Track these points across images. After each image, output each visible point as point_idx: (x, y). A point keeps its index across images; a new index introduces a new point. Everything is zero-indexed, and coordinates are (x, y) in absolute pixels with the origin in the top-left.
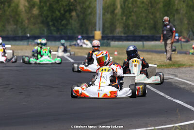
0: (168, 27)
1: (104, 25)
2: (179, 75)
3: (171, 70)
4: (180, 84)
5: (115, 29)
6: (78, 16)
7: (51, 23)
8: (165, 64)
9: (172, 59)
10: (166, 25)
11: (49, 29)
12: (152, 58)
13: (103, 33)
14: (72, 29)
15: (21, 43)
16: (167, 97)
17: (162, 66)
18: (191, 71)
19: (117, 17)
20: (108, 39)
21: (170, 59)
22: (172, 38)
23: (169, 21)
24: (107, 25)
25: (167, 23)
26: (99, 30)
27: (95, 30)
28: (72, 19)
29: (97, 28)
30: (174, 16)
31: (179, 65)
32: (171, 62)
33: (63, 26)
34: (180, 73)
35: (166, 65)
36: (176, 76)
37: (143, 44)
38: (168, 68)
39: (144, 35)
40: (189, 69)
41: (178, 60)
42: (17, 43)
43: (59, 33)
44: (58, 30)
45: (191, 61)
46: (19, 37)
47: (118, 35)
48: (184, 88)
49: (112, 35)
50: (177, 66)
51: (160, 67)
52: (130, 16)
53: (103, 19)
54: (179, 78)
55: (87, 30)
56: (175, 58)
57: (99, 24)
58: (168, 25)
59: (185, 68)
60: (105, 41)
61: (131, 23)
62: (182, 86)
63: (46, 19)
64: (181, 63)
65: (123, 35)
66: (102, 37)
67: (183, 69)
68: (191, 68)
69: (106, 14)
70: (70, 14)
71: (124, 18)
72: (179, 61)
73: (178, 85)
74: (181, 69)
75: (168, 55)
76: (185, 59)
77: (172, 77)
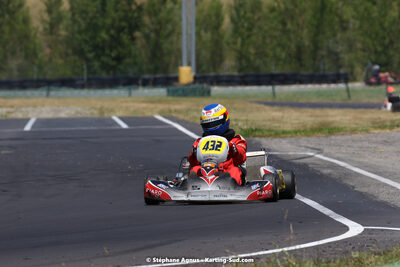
2: (326, 150)
4: (324, 168)
5: (222, 60)
6: (147, 37)
8: (302, 129)
12: (283, 117)
13: (198, 68)
14: (135, 64)
15: (36, 93)
17: (296, 132)
18: (353, 141)
24: (206, 54)
26: (189, 64)
27: (182, 65)
28: (134, 44)
31: (332, 130)
33: (115, 59)
34: (330, 145)
35: (304, 131)
36: (320, 151)
38: (308, 136)
39: (277, 72)
40: (349, 137)
41: (330, 119)
42: (29, 93)
43: (111, 73)
44: (105, 67)
45: (357, 121)
46: (32, 81)
47: (227, 73)
48: (330, 174)
49: (212, 74)
50: (327, 131)
51: (294, 134)
52: (249, 36)
53: (197, 44)
54: (326, 155)
57: (189, 53)
59: (343, 135)
61: (252, 51)
62: (326, 171)
65: (236, 73)
66: (195, 78)
67: (339, 137)
68: (353, 136)
69: (202, 33)
71: (239, 41)
72: (333, 122)
73: (319, 169)
74: (333, 137)
76: (348, 118)
77: (311, 154)
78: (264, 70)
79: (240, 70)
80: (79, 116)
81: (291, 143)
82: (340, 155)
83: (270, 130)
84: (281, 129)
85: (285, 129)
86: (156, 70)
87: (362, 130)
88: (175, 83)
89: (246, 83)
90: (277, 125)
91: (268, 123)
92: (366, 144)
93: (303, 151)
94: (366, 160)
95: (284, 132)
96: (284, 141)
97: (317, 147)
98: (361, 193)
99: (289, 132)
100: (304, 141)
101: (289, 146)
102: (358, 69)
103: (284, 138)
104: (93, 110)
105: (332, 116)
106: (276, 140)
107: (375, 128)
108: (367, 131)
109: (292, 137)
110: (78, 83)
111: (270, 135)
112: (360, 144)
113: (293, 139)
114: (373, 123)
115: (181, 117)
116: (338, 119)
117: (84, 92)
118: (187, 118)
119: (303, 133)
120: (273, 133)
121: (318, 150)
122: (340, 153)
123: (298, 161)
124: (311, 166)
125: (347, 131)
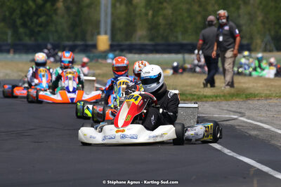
0: (227, 28)
1: (113, 25)
2: (247, 113)
3: (234, 105)
4: (250, 130)
5: (135, 31)
6: (68, 9)
7: (19, 22)
8: (222, 94)
9: (235, 85)
11: (15, 32)
13: (113, 38)
14: (57, 31)
16: (226, 151)
17: (216, 97)
18: (269, 105)
19: (138, 11)
20: (122, 50)
21: (231, 84)
22: (234, 48)
23: (227, 18)
24: (120, 25)
25: (224, 21)
26: (106, 33)
27: (99, 33)
28: (56, 14)
29: (102, 30)
30: (238, 8)
31: (248, 96)
32: (233, 90)
33: (41, 26)
34: (250, 109)
35: (223, 96)
36: (242, 115)
37: (184, 58)
38: (226, 100)
39: (185, 42)
40: (265, 102)
41: (245, 86)
43: (33, 39)
44: (32, 34)
45: (269, 88)
47: (138, 42)
48: (257, 135)
49: (128, 43)
50: (244, 96)
51: (215, 99)
53: (112, 14)
54: (248, 118)
55: (84, 34)
56: (240, 83)
57: (106, 22)
58: (225, 24)
59: (258, 100)
60: (117, 53)
61: (161, 20)
62: (253, 133)
63: (11, 14)
64: (252, 91)
65: (147, 42)
66: (111, 46)
68: (269, 101)
69: (118, 5)
70: (53, 5)
71: (150, 13)
72: (247, 88)
73: (246, 131)
74: (250, 102)
75: (228, 78)
76: (259, 85)
77: (235, 117)
78: (172, 40)
79: (152, 39)
80: (7, 78)
81: (215, 107)
82: (262, 119)
83: (192, 95)
84: (201, 94)
85: (205, 94)
86: (76, 38)
87: (276, 96)
88: (94, 50)
89: (158, 51)
90: (196, 90)
91: (189, 88)
93: (226, 114)
95: (205, 97)
96: (207, 105)
97: (238, 111)
99: (210, 97)
100: (224, 105)
101: (212, 109)
102: (258, 41)
103: (206, 101)
104: (20, 73)
105: (244, 83)
109: (212, 101)
110: (4, 48)
111: (194, 99)
112: (276, 109)
113: (214, 103)
116: (251, 85)
117: (11, 56)
119: (222, 98)
120: (195, 97)
121: (240, 113)
122: (261, 116)
123: (225, 123)
124: (237, 127)
125: (262, 97)
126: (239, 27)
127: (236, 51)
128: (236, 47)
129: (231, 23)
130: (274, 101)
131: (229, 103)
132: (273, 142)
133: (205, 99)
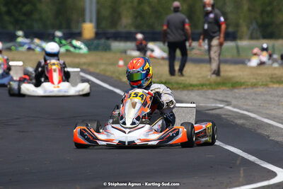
0: (212, 16)
1: (98, 13)
2: (234, 102)
3: (220, 93)
4: (236, 119)
5: (119, 18)
8: (207, 83)
10: (208, 13)
13: (98, 25)
17: (202, 85)
18: (255, 94)
20: (108, 38)
21: (217, 73)
22: (219, 35)
23: (213, 6)
24: (106, 13)
25: (209, 9)
26: (91, 21)
27: (84, 21)
29: (87, 18)
31: (235, 84)
32: (219, 79)
34: (236, 98)
35: (209, 85)
36: (229, 103)
38: (215, 89)
40: (250, 91)
41: (231, 74)
44: (16, 22)
48: (243, 124)
49: (112, 31)
50: (230, 85)
51: (200, 87)
54: (234, 107)
56: (226, 71)
58: (211, 12)
59: (245, 88)
60: (103, 41)
61: (147, 9)
62: (240, 122)
64: (238, 80)
66: (96, 34)
67: (242, 91)
68: (255, 89)
72: (233, 77)
73: (232, 119)
74: (236, 91)
75: (214, 66)
76: (245, 73)
77: (221, 106)
81: (200, 96)
82: (245, 107)
84: (187, 82)
85: (191, 82)
87: (262, 85)
92: (269, 97)
93: (212, 103)
94: (273, 112)
95: (191, 85)
96: (193, 94)
97: (225, 99)
98: (277, 142)
99: (196, 86)
100: (210, 93)
101: (198, 98)
102: (244, 29)
103: (192, 90)
105: (231, 71)
106: (185, 92)
107: (274, 83)
108: (266, 85)
109: (198, 90)
111: (179, 88)
112: (263, 98)
113: (201, 92)
114: (271, 78)
115: (92, 69)
118: (98, 71)
119: (209, 87)
120: (181, 86)
121: (226, 102)
122: (247, 105)
123: (211, 112)
124: (223, 116)
125: (248, 85)
126: (224, 14)
127: (222, 39)
128: (222, 35)
129: (217, 11)
130: (260, 90)
131: (215, 91)
132: (259, 131)
133: (191, 88)
